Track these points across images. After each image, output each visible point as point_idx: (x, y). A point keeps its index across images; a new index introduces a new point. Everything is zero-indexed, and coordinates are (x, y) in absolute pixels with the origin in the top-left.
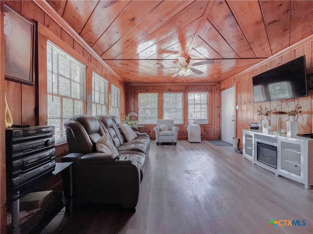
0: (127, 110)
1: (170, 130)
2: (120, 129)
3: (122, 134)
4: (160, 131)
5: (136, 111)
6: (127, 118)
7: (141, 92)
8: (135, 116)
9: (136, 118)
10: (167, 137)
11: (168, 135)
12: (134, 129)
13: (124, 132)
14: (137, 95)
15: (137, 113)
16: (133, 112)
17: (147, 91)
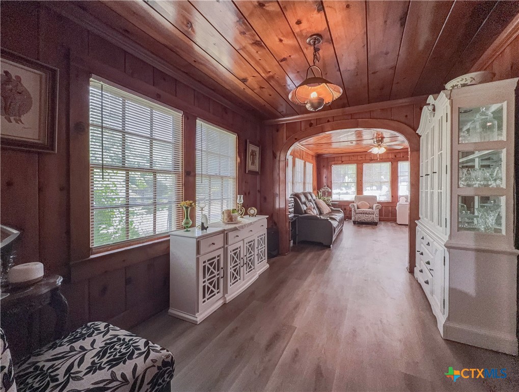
0: (319, 185)
1: (371, 208)
2: (315, 203)
3: (318, 207)
4: (358, 208)
5: (329, 186)
6: (320, 194)
7: (335, 164)
8: (328, 192)
9: (330, 194)
10: (366, 215)
11: (366, 213)
12: (329, 205)
13: (320, 206)
14: (331, 167)
15: (331, 188)
16: (326, 187)
17: (342, 162)
